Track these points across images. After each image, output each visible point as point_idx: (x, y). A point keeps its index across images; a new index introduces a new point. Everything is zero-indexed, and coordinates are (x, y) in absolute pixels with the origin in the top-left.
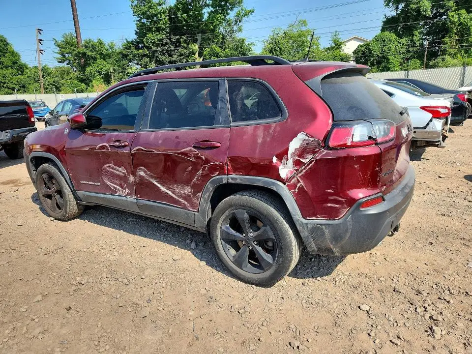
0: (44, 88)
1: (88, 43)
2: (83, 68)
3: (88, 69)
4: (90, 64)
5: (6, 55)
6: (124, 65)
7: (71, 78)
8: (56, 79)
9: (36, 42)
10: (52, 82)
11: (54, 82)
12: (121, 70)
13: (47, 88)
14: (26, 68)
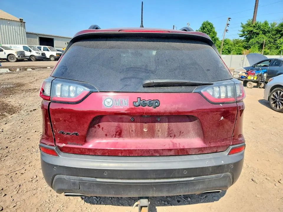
0: (222, 51)
1: (256, 25)
2: (248, 40)
3: (251, 41)
4: (253, 37)
5: (210, 33)
6: (276, 38)
7: (239, 46)
8: (230, 46)
9: (226, 25)
10: (227, 48)
11: (228, 48)
12: (273, 41)
13: (224, 52)
14: (218, 40)
